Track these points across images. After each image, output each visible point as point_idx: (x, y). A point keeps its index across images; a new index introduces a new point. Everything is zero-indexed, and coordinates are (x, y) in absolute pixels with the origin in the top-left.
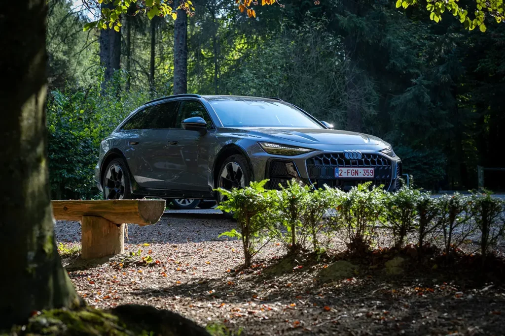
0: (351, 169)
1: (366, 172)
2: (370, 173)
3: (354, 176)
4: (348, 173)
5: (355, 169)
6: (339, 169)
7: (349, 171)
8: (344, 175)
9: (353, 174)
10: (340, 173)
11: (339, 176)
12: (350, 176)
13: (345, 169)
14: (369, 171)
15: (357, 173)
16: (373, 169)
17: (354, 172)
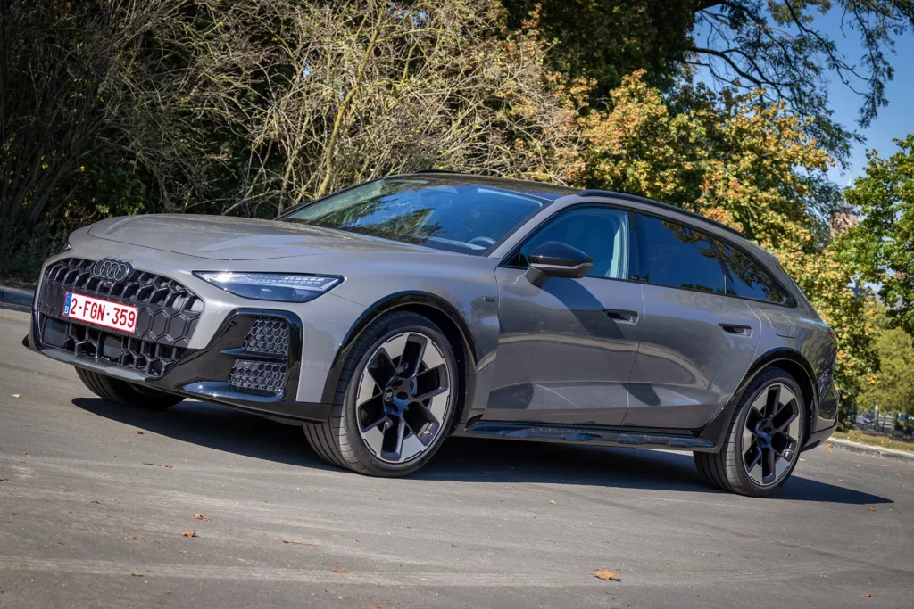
0: (93, 300)
1: (119, 315)
2: (128, 321)
3: (95, 321)
4: (86, 309)
5: (99, 302)
6: (74, 296)
7: (88, 306)
8: (78, 314)
9: (93, 314)
10: (72, 304)
11: (71, 315)
12: (88, 318)
13: (81, 299)
14: (127, 315)
15: (101, 313)
16: (135, 310)
17: (97, 309)
